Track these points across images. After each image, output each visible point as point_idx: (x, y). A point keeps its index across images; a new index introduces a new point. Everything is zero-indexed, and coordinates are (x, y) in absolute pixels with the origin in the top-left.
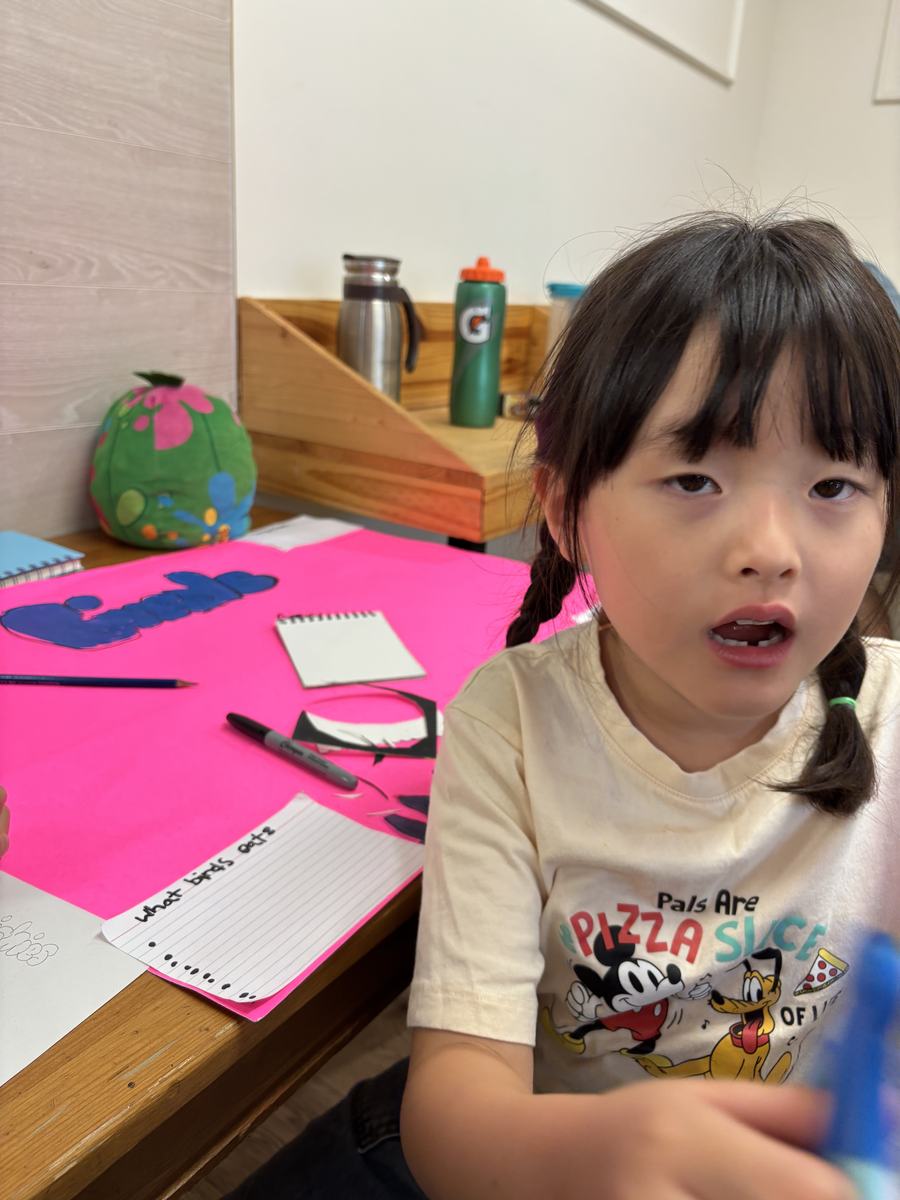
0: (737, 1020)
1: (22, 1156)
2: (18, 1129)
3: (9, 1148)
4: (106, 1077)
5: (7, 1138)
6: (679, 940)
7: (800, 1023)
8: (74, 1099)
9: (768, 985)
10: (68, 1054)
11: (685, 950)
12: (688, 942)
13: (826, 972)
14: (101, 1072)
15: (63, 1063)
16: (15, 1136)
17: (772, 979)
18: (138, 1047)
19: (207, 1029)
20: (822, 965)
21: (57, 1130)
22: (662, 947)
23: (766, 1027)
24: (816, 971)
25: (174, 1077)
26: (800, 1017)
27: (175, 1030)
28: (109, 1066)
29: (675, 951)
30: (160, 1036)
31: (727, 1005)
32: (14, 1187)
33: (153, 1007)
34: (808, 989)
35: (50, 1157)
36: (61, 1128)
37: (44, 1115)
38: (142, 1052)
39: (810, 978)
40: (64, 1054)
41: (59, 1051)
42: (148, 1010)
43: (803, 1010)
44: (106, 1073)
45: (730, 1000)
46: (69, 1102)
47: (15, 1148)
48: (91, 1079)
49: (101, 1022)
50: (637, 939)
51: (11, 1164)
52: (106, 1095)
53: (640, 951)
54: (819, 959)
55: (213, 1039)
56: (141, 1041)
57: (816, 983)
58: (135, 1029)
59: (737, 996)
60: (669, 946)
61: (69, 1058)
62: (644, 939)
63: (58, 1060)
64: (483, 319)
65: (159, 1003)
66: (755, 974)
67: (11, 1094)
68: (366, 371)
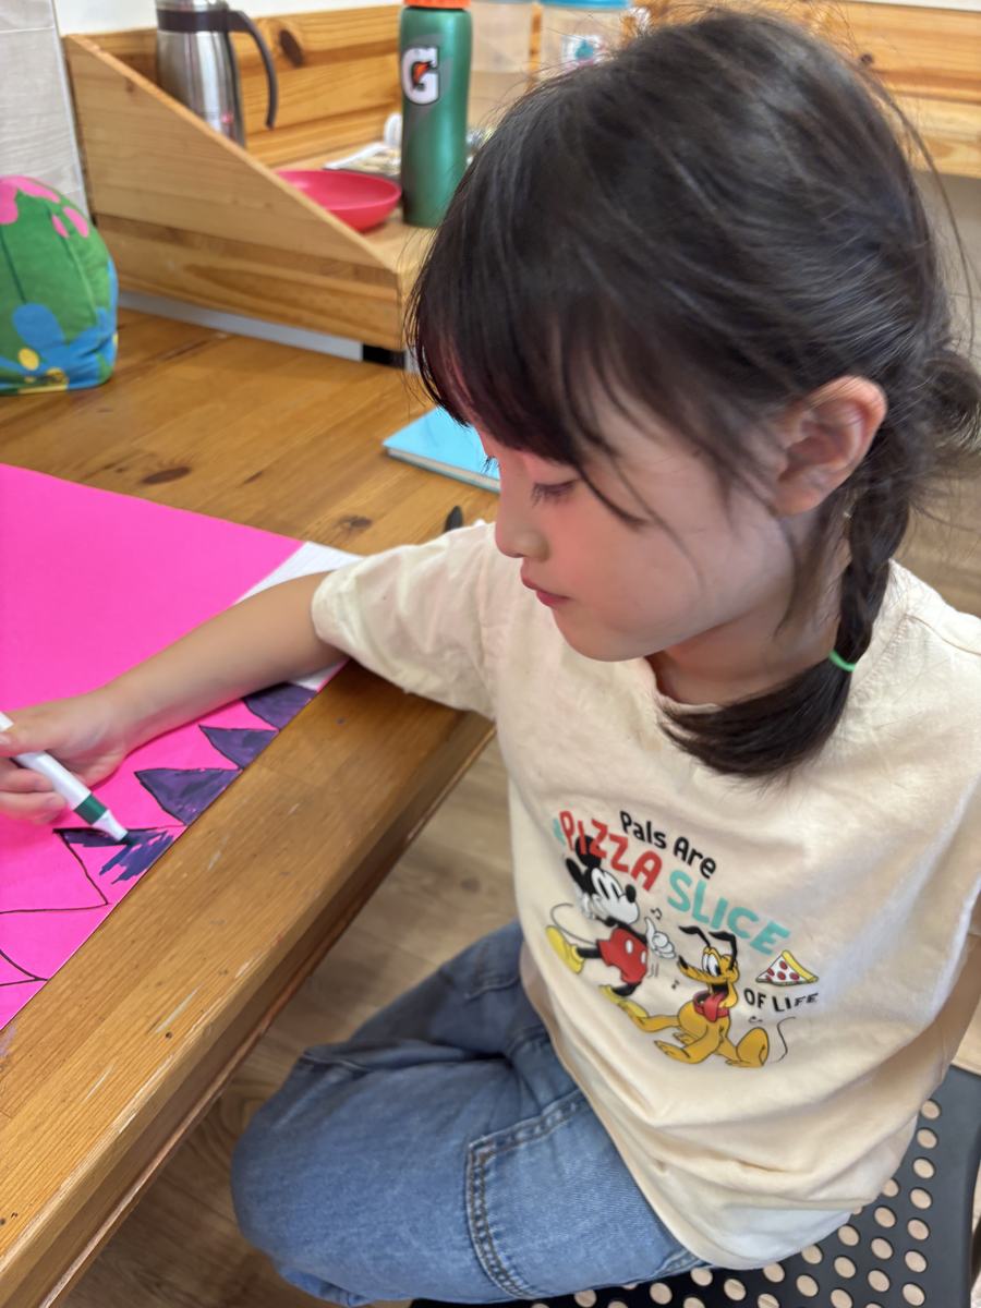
0: (702, 988)
1: (83, 1119)
2: (74, 1093)
3: (70, 1113)
4: (142, 1032)
5: (66, 1104)
6: (639, 867)
7: (759, 1006)
8: (117, 1058)
9: (725, 964)
10: (100, 1014)
11: (642, 878)
12: (646, 872)
13: (788, 972)
14: (135, 1028)
15: (97, 1024)
16: (72, 1102)
17: (729, 958)
18: (165, 997)
19: (226, 972)
20: (784, 966)
21: (110, 1089)
22: (623, 869)
23: (729, 1002)
24: (777, 969)
25: (206, 1021)
26: (760, 1002)
27: (195, 977)
28: (141, 1021)
29: (635, 875)
30: (183, 984)
31: (690, 971)
32: (85, 1148)
33: (169, 956)
34: (769, 981)
35: (111, 1114)
36: (114, 1085)
37: (93, 1078)
38: (169, 1003)
39: (771, 972)
40: (96, 1015)
41: (90, 1014)
42: (165, 960)
43: (764, 996)
44: (140, 1029)
45: (693, 968)
46: (114, 1061)
47: (75, 1112)
48: (129, 1035)
49: (123, 979)
50: (604, 854)
51: (76, 1128)
52: (148, 1048)
53: (606, 863)
54: (781, 959)
55: (233, 980)
56: (166, 992)
57: (775, 979)
58: (157, 980)
59: (699, 966)
60: (631, 868)
61: (102, 1019)
62: (610, 855)
63: (91, 1023)
64: (428, 66)
65: (173, 952)
66: (713, 951)
67: (55, 1062)
68: (196, 105)
